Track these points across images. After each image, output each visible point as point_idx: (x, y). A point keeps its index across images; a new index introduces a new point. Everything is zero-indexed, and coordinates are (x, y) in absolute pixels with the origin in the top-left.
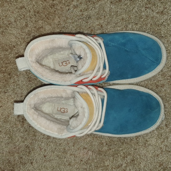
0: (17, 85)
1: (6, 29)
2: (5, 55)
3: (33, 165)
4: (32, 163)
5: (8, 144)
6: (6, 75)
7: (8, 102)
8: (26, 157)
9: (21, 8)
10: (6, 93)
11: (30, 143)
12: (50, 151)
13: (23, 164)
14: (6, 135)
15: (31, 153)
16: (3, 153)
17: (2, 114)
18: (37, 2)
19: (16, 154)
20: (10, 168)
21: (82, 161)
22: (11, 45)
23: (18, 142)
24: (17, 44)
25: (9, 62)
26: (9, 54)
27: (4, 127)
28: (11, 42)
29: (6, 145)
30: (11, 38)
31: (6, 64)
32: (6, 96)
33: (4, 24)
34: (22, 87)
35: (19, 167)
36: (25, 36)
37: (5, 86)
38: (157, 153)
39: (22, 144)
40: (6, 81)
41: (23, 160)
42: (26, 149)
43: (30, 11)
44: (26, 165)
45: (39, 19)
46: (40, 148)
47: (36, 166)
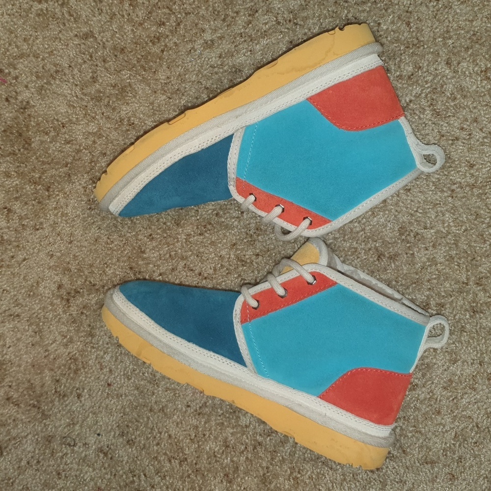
0: (62, 215)
1: (48, 83)
2: (42, 142)
3: (81, 401)
4: (79, 396)
5: (33, 345)
6: (40, 189)
7: (39, 251)
8: (67, 379)
9: (86, 36)
10: (38, 229)
11: (79, 351)
12: (122, 373)
13: (60, 395)
14: (29, 325)
15: (79, 372)
16: (19, 366)
17: (24, 277)
18: (122, 27)
19: (46, 371)
20: (32, 402)
21: (188, 406)
22: (57, 120)
23: (53, 346)
24: (70, 120)
25: (50, 159)
26: (51, 142)
27: (26, 306)
28: (57, 115)
29: (27, 347)
30: (59, 106)
31: (43, 163)
32: (37, 236)
33: (46, 71)
34: (74, 220)
35: (52, 401)
37: (36, 215)
39: (62, 350)
40: (39, 203)
41: (60, 387)
42: (71, 363)
43: (104, 47)
44: (66, 399)
45: (123, 66)
46: (101, 365)
47: (88, 404)
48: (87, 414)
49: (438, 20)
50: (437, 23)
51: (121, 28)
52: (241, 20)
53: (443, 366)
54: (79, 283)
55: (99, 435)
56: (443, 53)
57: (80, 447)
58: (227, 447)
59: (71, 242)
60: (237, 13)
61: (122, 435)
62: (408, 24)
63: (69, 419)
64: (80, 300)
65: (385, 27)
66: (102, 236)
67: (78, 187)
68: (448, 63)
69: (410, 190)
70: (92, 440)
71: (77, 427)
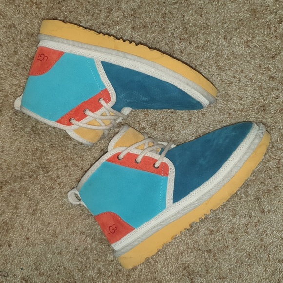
3: (11, 249)
4: (10, 246)
9: (11, 27)
11: (9, 218)
12: (35, 231)
15: (9, 231)
21: (76, 250)
34: (4, 138)
36: (12, 67)
38: (181, 249)
42: (4, 226)
43: (21, 33)
44: (1, 248)
45: (33, 45)
46: (22, 226)
47: (15, 251)
48: (14, 257)
49: (218, 13)
50: (218, 15)
51: (31, 21)
52: (103, 15)
53: (228, 219)
54: (8, 176)
55: (22, 269)
56: (222, 32)
57: (11, 277)
58: (100, 273)
59: (3, 152)
60: (100, 11)
61: (36, 269)
62: (201, 16)
63: (3, 260)
64: (9, 187)
65: (187, 18)
66: (22, 147)
67: (7, 118)
68: (225, 38)
69: (205, 114)
70: (18, 272)
71: (9, 265)
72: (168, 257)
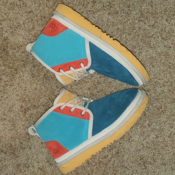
0: (22, 80)
1: (15, 30)
2: (13, 52)
3: (31, 150)
4: (30, 148)
5: (11, 130)
6: (13, 70)
7: (13, 94)
8: (25, 142)
9: (30, 12)
10: (12, 86)
13: (23, 148)
14: (9, 123)
15: (30, 139)
16: (6, 138)
17: (7, 104)
19: (17, 140)
20: (11, 152)
22: (19, 44)
23: (19, 130)
24: (24, 44)
25: (16, 59)
26: (16, 52)
27: (8, 115)
28: (19, 42)
29: (9, 131)
30: (19, 39)
31: (14, 60)
32: (12, 88)
33: (14, 26)
34: (26, 82)
35: (20, 151)
36: (32, 38)
37: (11, 80)
38: (139, 148)
39: (23, 131)
40: (12, 75)
41: (23, 145)
42: (27, 136)
43: (37, 16)
44: (25, 150)
47: (34, 151)
48: (34, 155)
49: (163, 5)
50: (162, 6)
51: (43, 9)
52: (90, 6)
54: (29, 105)
55: (38, 162)
56: (165, 17)
57: (31, 168)
58: (89, 164)
59: (25, 90)
60: (88, 3)
61: (48, 162)
62: (152, 6)
63: (26, 157)
64: (29, 112)
65: (143, 8)
66: (38, 87)
67: (28, 69)
68: (167, 20)
69: (154, 66)
70: (36, 164)
71: (30, 160)
72: (131, 153)
